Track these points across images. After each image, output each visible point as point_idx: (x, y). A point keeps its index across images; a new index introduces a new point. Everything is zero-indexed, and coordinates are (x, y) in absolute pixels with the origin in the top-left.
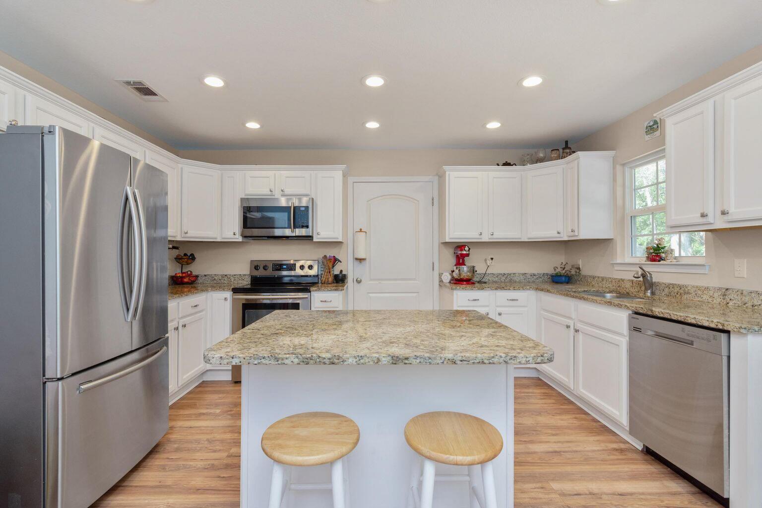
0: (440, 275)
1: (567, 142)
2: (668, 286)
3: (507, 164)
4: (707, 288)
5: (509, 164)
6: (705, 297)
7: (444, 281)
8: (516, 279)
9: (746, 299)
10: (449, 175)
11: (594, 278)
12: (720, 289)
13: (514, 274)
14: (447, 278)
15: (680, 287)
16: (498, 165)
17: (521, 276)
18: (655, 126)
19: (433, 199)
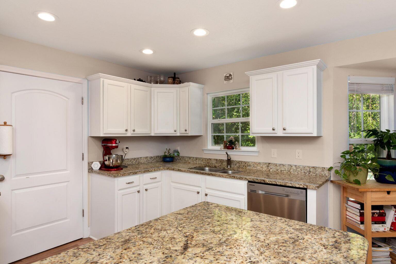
0: (90, 164)
1: (175, 74)
2: (239, 162)
3: (140, 80)
4: (260, 163)
5: (142, 81)
6: (258, 167)
7: (94, 168)
8: (142, 161)
9: (278, 168)
10: (103, 81)
11: (190, 158)
12: (266, 163)
13: (141, 158)
14: (96, 166)
15: (245, 163)
16: (135, 80)
17: (145, 159)
18: (230, 77)
19: (82, 99)
